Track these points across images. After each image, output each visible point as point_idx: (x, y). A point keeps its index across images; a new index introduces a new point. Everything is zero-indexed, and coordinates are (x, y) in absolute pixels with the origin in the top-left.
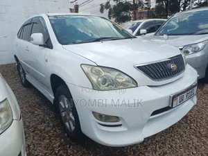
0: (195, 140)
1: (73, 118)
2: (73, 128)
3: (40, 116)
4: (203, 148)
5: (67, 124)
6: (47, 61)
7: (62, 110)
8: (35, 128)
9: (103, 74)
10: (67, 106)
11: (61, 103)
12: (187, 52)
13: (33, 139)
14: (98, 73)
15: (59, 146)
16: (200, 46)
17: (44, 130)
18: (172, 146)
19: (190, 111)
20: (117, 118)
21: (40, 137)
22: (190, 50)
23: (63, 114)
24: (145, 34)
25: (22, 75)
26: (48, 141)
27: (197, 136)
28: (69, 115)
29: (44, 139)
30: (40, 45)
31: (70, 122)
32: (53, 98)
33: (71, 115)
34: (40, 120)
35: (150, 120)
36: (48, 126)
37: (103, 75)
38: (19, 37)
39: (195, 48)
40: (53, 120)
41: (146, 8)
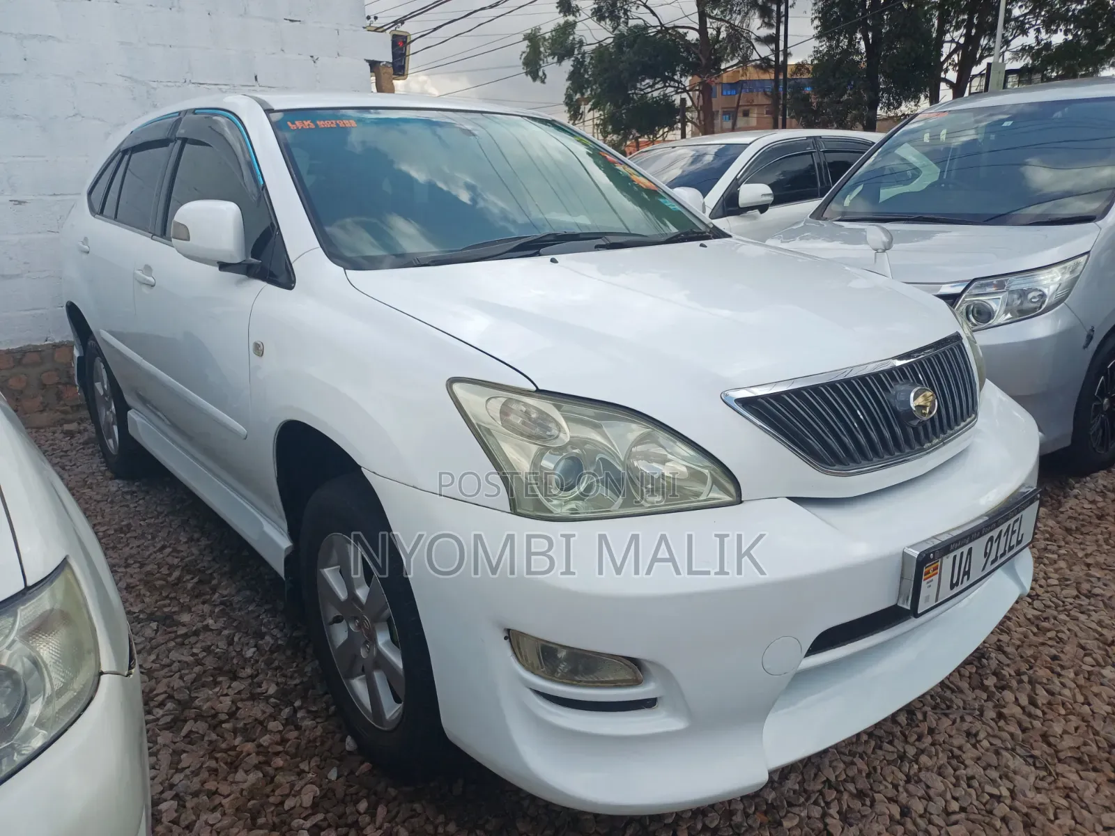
0: (1027, 777)
1: (397, 660)
2: (391, 709)
3: (208, 638)
4: (1066, 820)
5: (359, 686)
6: (259, 349)
7: (333, 612)
8: (184, 705)
9: (567, 432)
10: (362, 593)
11: (330, 574)
12: (982, 315)
13: (175, 767)
14: (538, 431)
15: (315, 806)
16: (1050, 282)
17: (232, 715)
18: (905, 812)
19: (1002, 627)
20: (636, 668)
21: (211, 754)
22: (996, 304)
23: (340, 634)
24: (763, 208)
25: (108, 413)
26: (254, 777)
27: (1032, 760)
28: (372, 640)
29: (233, 766)
30: (223, 266)
31: (378, 677)
32: (285, 543)
33: (383, 639)
34: (210, 663)
35: (801, 679)
36: (253, 697)
37: (565, 437)
38: (99, 210)
39: (1023, 294)
40: (278, 659)
41: (765, 64)
